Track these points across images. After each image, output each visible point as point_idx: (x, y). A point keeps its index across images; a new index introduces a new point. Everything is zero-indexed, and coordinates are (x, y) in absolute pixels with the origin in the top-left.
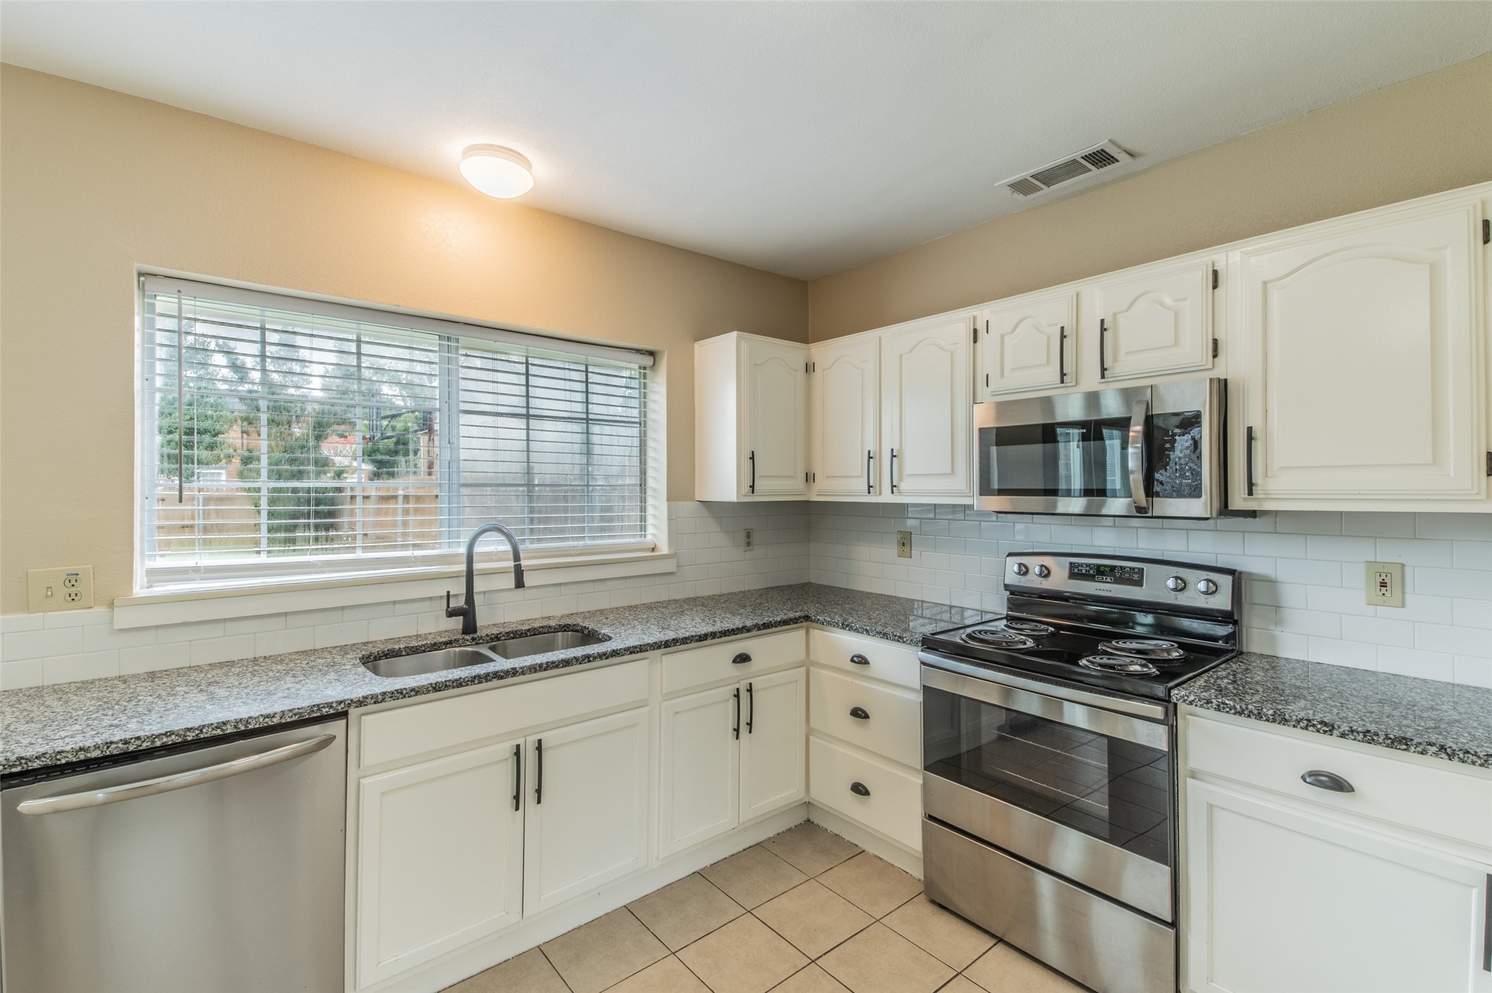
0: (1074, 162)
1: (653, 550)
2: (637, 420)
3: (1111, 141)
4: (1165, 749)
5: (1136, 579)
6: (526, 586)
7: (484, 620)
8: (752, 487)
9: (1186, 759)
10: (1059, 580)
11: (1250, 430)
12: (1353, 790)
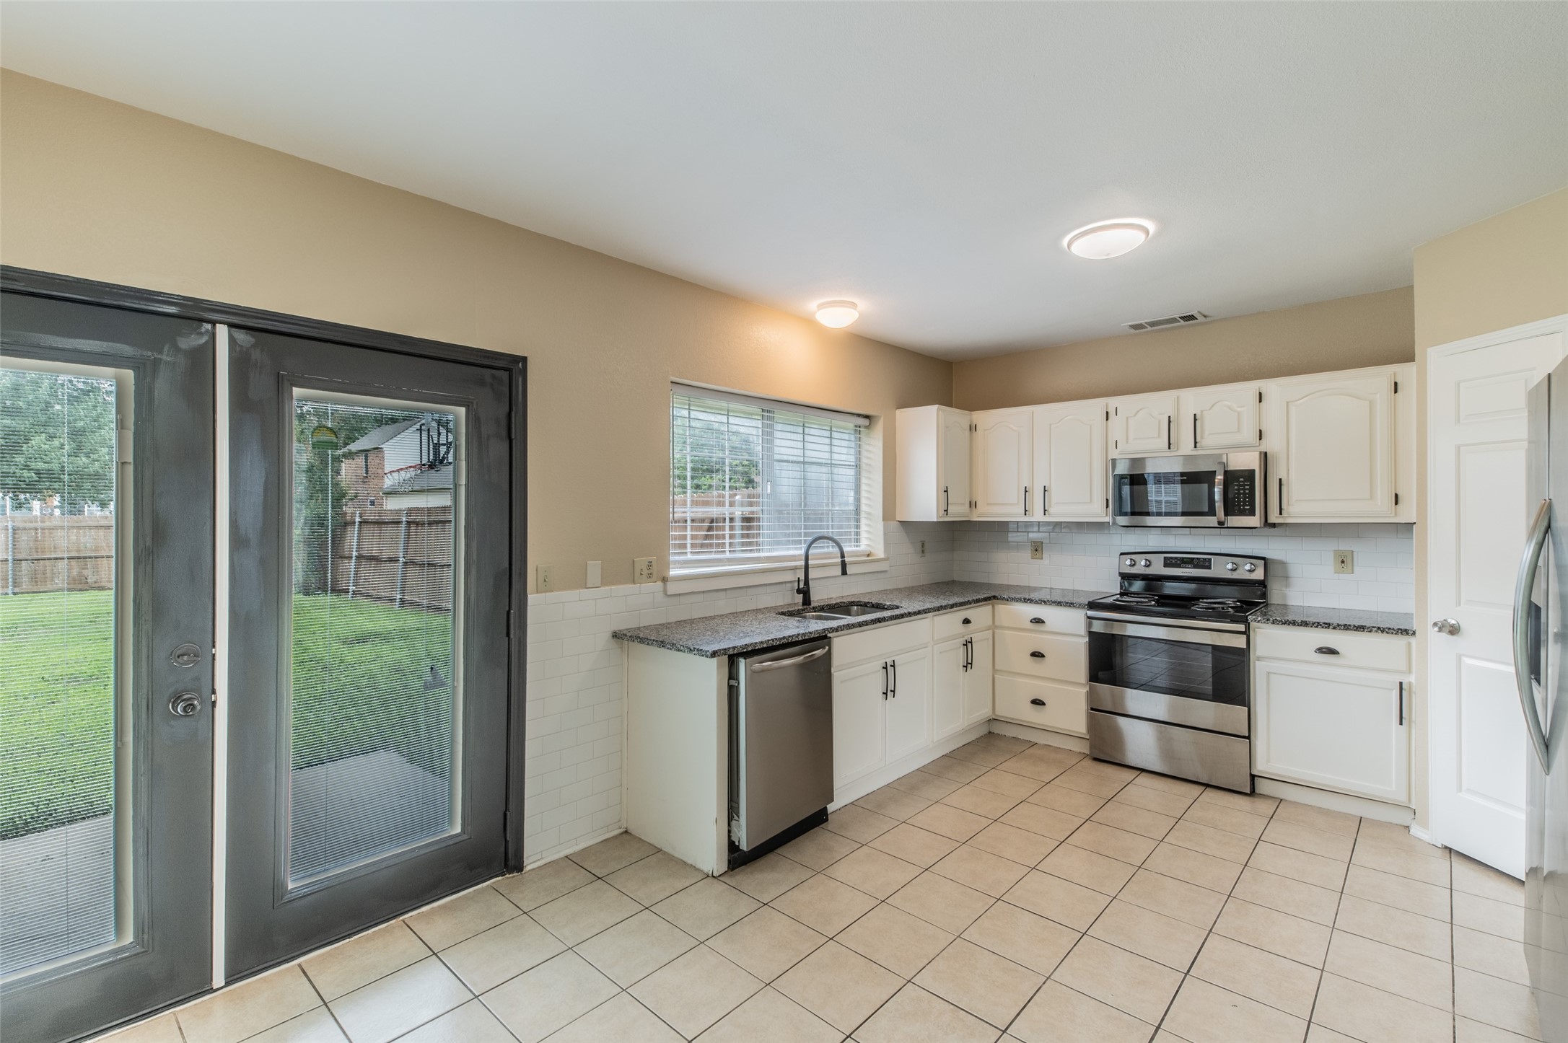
0: (1175, 318)
1: (868, 555)
2: (853, 464)
3: (1199, 312)
4: (1245, 647)
5: (1206, 564)
6: (848, 573)
7: (818, 596)
8: (946, 511)
9: (1255, 651)
10: (1158, 568)
11: (1280, 480)
12: (1339, 653)
